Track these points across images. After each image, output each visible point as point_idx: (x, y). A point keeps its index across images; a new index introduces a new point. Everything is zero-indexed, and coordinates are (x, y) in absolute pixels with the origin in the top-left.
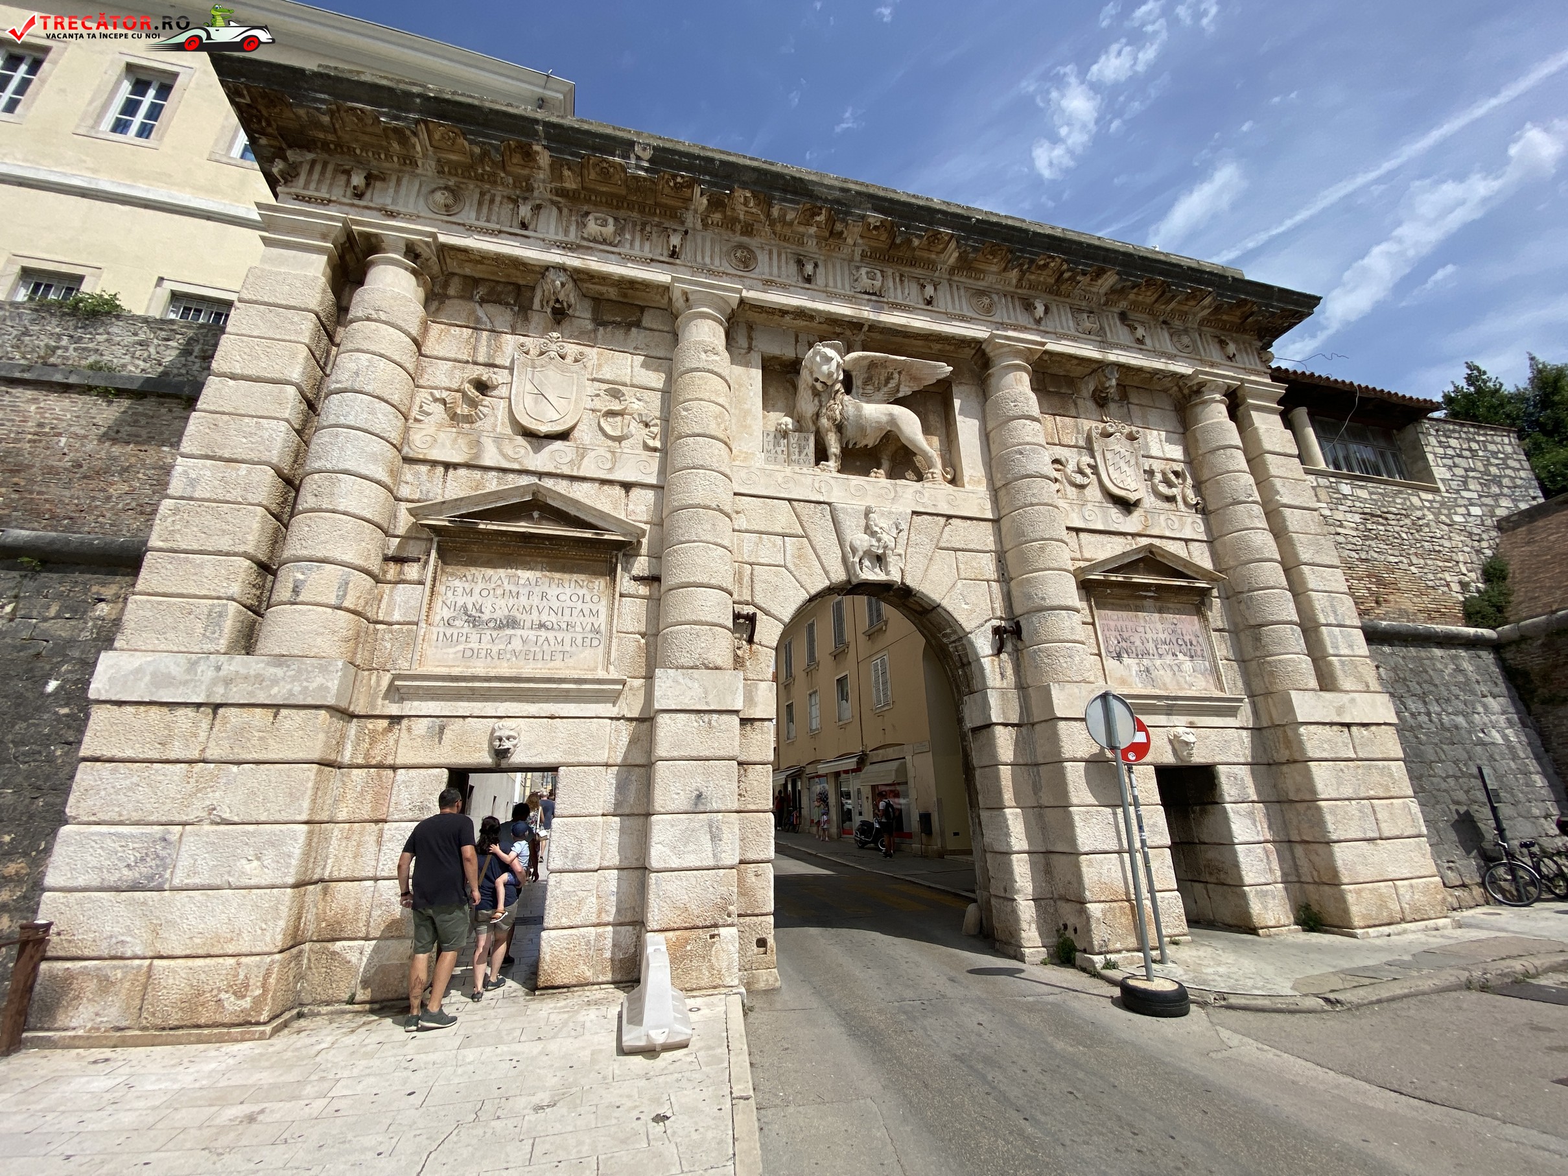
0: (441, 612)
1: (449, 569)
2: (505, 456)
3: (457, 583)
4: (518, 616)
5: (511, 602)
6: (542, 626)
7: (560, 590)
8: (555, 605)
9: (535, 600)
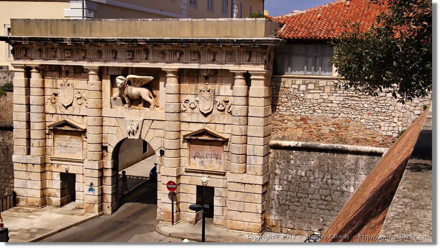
0: (56, 144)
1: (56, 135)
2: (61, 111)
3: (57, 138)
4: (67, 145)
5: (66, 142)
6: (71, 147)
7: (73, 140)
8: (73, 143)
9: (70, 141)
